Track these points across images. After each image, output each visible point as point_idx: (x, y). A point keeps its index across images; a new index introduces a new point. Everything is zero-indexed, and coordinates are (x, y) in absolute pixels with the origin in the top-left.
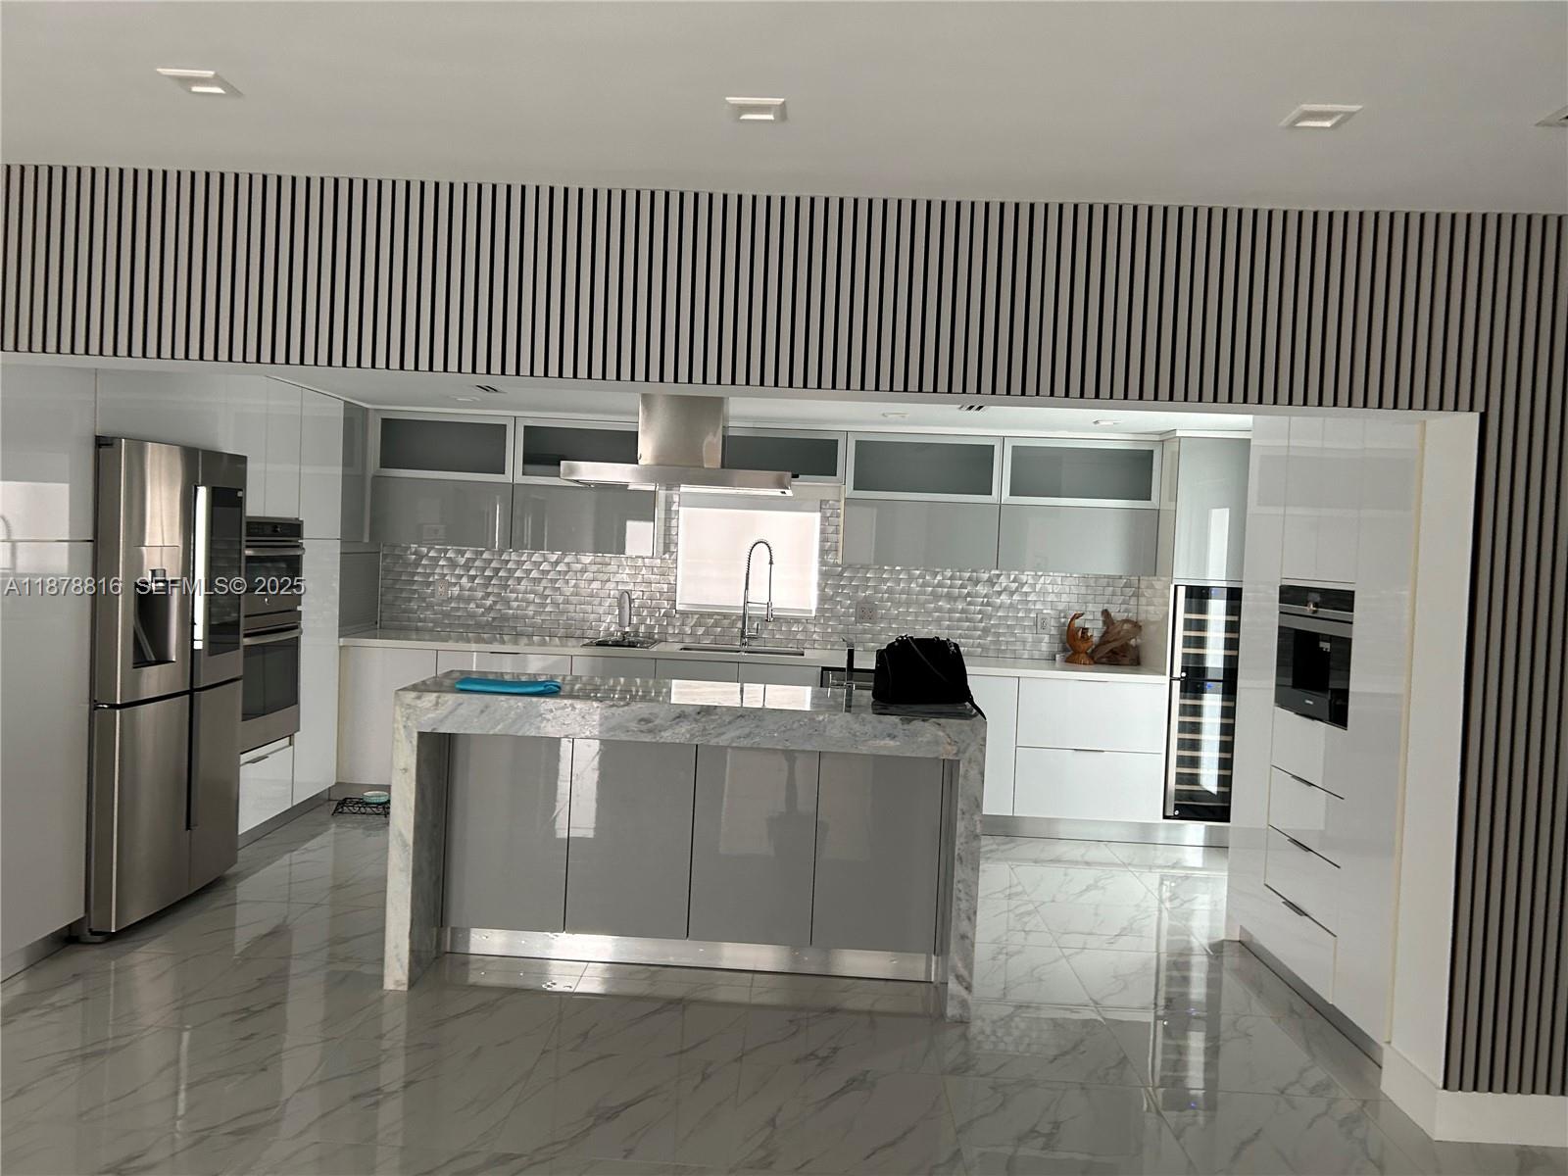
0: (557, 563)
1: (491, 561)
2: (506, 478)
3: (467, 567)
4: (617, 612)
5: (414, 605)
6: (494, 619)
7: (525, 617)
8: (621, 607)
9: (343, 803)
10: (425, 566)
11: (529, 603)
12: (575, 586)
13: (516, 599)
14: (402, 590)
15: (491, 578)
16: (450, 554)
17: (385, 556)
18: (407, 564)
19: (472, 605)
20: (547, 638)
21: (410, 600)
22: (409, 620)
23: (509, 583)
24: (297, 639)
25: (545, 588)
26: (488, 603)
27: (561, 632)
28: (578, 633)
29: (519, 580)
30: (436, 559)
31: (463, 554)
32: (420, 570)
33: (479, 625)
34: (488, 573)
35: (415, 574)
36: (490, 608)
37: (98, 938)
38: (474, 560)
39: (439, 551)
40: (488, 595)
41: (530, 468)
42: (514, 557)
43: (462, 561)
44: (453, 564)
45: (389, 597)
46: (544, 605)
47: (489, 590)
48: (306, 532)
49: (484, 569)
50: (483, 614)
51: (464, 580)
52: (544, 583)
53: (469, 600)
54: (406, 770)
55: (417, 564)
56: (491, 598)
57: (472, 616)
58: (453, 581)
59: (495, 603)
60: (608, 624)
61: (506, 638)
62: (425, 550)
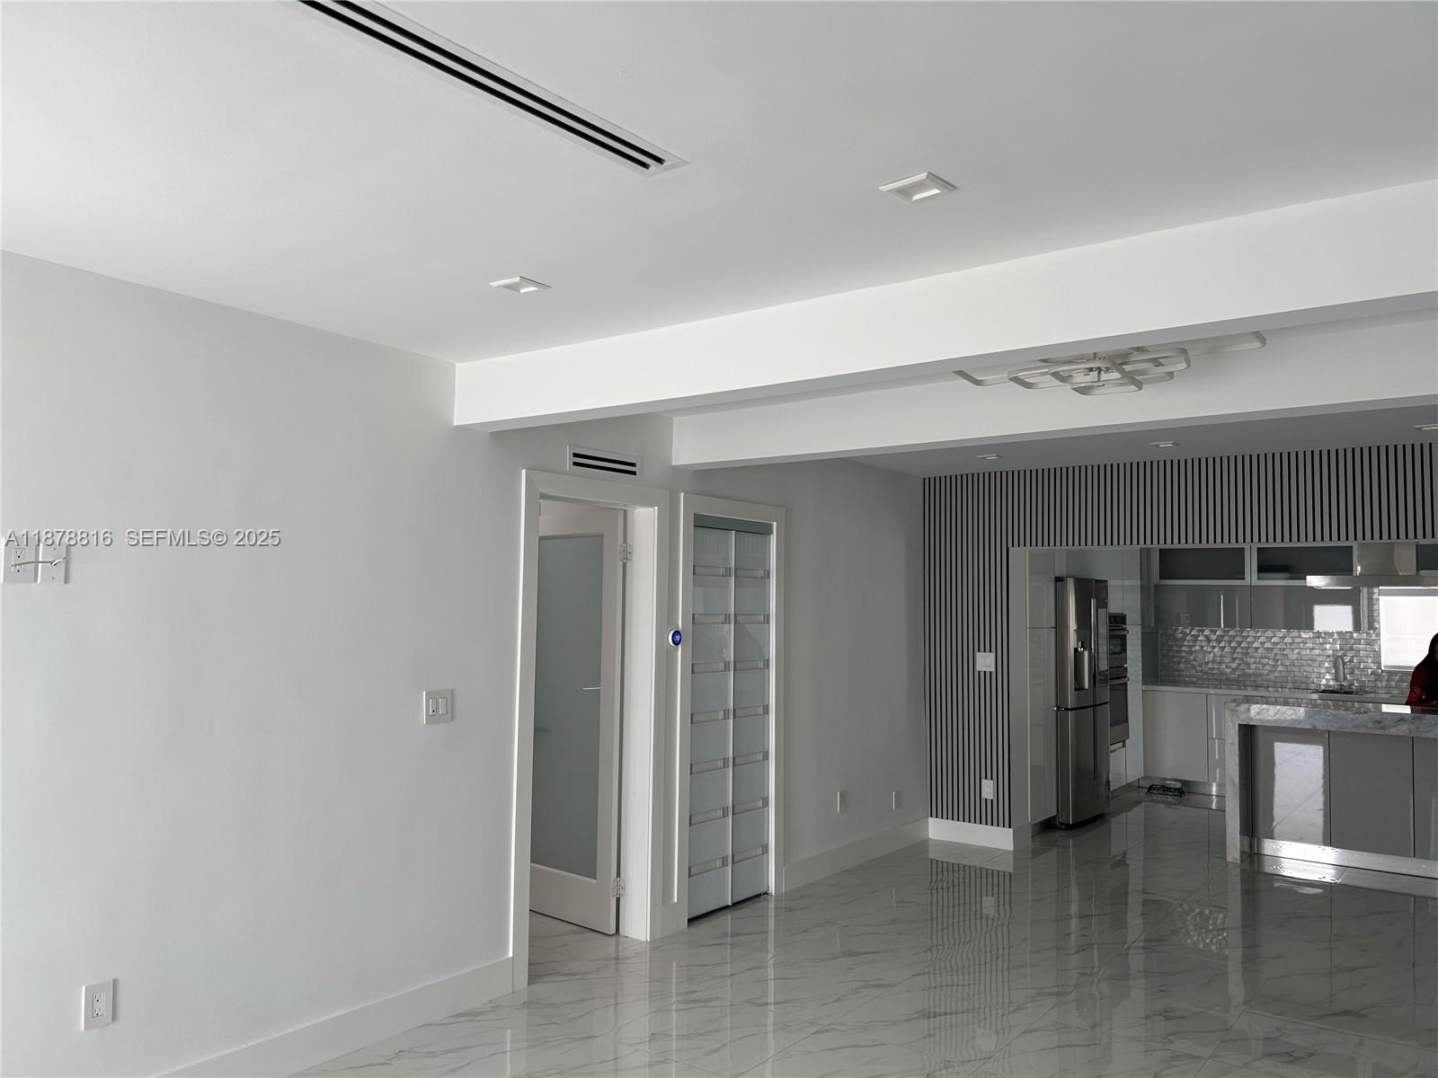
0: (1284, 637)
1: (1235, 637)
2: (1247, 582)
3: (1219, 640)
4: (1334, 671)
5: (1182, 666)
6: (1239, 675)
7: (1261, 675)
8: (1336, 667)
9: (1151, 788)
10: (1189, 641)
11: (1264, 665)
12: (1299, 653)
13: (1255, 663)
14: (1173, 657)
15: (1235, 648)
16: (1207, 632)
17: (1162, 635)
18: (1176, 640)
19: (1223, 666)
20: (1280, 689)
21: (1179, 663)
22: (1179, 676)
23: (1249, 651)
24: (1126, 684)
25: (1276, 655)
26: (1234, 665)
27: (1290, 685)
28: (1303, 686)
29: (1257, 649)
30: (1196, 637)
31: (1215, 632)
32: (1186, 643)
33: (1228, 679)
34: (1233, 644)
35: (1181, 646)
36: (1235, 670)
37: (1063, 827)
38: (1223, 636)
39: (1199, 631)
40: (1234, 659)
41: (1262, 575)
42: (1252, 633)
43: (1214, 637)
44: (1208, 640)
45: (1165, 661)
46: (1276, 666)
47: (1235, 656)
48: (1128, 621)
49: (1231, 642)
50: (1231, 673)
51: (1216, 650)
52: (1276, 651)
53: (1220, 663)
54: (1232, 744)
55: (1183, 639)
56: (1237, 661)
57: (1222, 673)
58: (1209, 650)
59: (1239, 665)
60: (1327, 680)
61: (1249, 688)
62: (1188, 631)
